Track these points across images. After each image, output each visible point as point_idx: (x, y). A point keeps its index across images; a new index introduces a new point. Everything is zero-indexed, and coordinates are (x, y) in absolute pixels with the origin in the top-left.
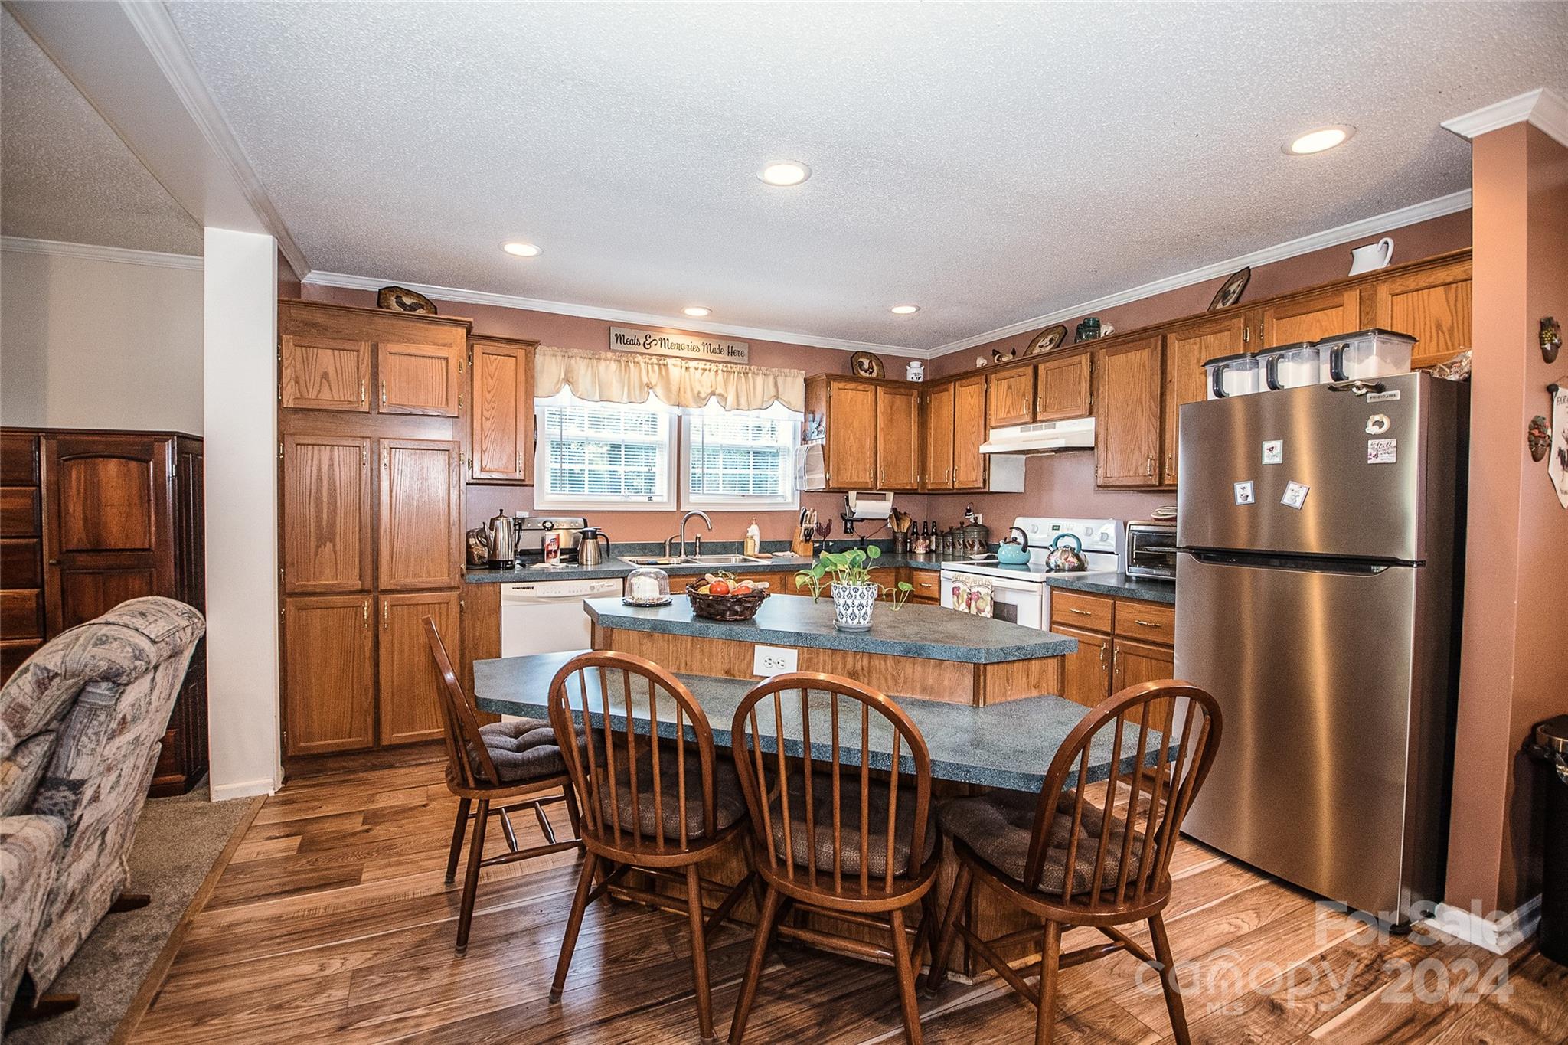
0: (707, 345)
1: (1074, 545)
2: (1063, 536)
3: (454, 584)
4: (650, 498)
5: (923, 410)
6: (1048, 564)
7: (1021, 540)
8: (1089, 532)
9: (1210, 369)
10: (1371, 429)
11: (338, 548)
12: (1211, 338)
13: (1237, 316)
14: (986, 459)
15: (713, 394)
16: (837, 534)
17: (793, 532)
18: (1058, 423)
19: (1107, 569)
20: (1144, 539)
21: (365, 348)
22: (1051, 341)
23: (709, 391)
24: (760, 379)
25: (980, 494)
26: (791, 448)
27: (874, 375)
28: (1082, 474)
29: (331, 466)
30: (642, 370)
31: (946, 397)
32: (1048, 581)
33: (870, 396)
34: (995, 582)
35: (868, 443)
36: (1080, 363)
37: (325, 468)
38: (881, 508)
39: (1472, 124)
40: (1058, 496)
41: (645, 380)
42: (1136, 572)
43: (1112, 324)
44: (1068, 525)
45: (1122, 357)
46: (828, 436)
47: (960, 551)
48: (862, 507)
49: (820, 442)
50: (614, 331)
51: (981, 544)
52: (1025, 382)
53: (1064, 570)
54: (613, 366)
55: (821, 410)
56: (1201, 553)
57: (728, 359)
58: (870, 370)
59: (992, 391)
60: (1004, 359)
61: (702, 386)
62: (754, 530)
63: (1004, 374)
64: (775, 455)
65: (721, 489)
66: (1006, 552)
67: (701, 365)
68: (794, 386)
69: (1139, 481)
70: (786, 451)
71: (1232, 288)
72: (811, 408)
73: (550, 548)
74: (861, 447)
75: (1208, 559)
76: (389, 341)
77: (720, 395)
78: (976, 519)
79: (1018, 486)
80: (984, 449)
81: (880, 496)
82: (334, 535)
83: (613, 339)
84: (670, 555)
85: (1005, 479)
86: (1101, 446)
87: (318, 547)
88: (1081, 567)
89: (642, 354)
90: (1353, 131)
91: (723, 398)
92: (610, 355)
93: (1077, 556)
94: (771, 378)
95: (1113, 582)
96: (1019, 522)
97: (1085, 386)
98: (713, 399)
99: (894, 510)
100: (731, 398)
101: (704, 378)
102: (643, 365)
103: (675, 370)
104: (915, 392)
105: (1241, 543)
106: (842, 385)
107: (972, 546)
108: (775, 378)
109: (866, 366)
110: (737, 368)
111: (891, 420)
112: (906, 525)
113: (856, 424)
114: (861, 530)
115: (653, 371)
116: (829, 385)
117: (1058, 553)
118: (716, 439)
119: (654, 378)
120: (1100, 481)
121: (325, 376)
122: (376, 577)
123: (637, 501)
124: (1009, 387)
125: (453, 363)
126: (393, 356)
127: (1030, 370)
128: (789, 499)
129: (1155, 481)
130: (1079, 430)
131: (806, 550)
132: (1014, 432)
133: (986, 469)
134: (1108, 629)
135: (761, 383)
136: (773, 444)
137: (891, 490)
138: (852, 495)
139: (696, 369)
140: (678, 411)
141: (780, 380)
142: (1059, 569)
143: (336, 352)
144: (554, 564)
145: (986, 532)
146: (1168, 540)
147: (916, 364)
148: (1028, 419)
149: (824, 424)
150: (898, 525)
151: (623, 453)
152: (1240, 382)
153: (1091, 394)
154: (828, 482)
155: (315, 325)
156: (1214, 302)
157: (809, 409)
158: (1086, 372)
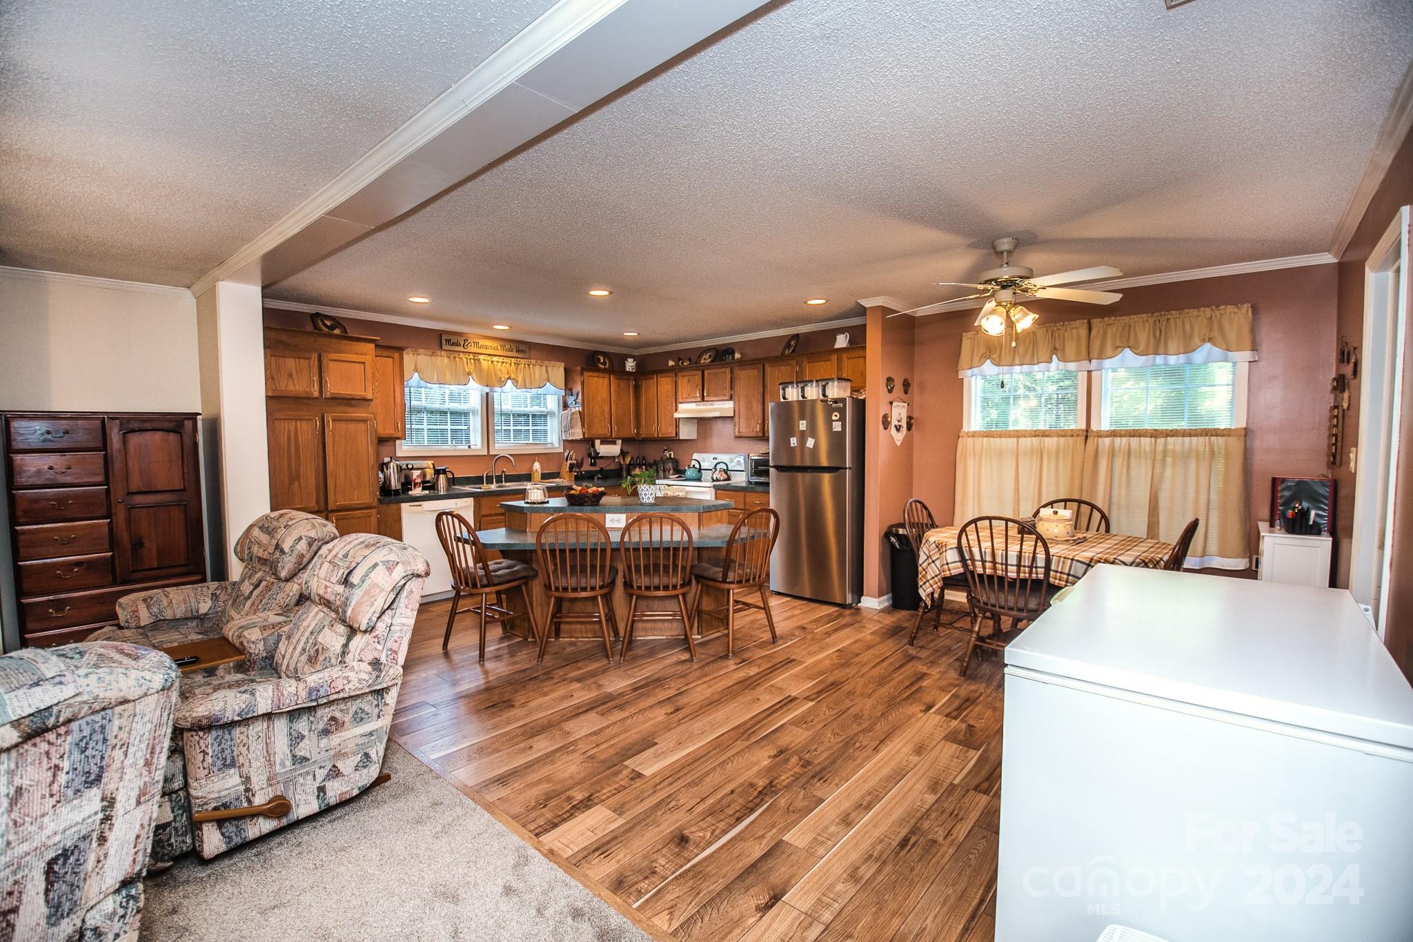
0: (503, 346)
1: (725, 468)
2: (719, 463)
3: (374, 504)
4: (469, 447)
5: (637, 389)
6: (712, 478)
7: (697, 466)
8: (732, 461)
9: (781, 387)
10: (834, 418)
11: (302, 484)
12: (783, 368)
13: (793, 359)
14: (677, 421)
15: (509, 378)
16: (586, 467)
17: (560, 466)
18: (715, 403)
19: (740, 479)
20: (757, 463)
21: (315, 357)
22: (710, 356)
23: (507, 376)
24: (537, 368)
25: (674, 441)
26: (556, 412)
27: (607, 366)
28: (727, 430)
29: (296, 433)
30: (465, 362)
31: (652, 382)
32: (714, 487)
33: (606, 381)
34: (687, 489)
35: (607, 409)
36: (725, 372)
37: (292, 435)
38: (615, 450)
39: (867, 303)
40: (715, 441)
41: (467, 370)
42: (755, 479)
43: (741, 354)
44: (722, 457)
45: (745, 371)
46: (583, 406)
47: (661, 474)
48: (603, 450)
49: (577, 409)
50: (443, 338)
51: (674, 470)
52: (698, 379)
53: (720, 481)
54: (446, 360)
55: (578, 388)
56: (779, 468)
57: (516, 355)
58: (604, 363)
59: (680, 382)
60: (685, 364)
61: (502, 373)
62: (537, 466)
63: (686, 373)
64: (545, 416)
65: (512, 439)
66: (689, 473)
67: (501, 359)
68: (558, 371)
69: (753, 434)
70: (552, 414)
71: (792, 343)
72: (569, 387)
73: (416, 481)
74: (603, 411)
75: (782, 471)
76: (330, 352)
77: (514, 379)
78: (670, 455)
79: (694, 436)
80: (676, 415)
81: (614, 443)
82: (299, 476)
83: (444, 342)
84: (487, 483)
85: (687, 432)
86: (737, 416)
87: (290, 484)
88: (729, 479)
89: (463, 352)
90: (828, 301)
91: (515, 382)
92: (443, 353)
93: (726, 473)
94: (544, 367)
95: (744, 485)
96: (695, 456)
97: (728, 385)
98: (509, 381)
99: (621, 450)
100: (520, 380)
101: (503, 365)
102: (465, 360)
103: (485, 362)
104: (632, 378)
105: (798, 464)
106: (590, 374)
107: (669, 471)
108: (546, 367)
109: (602, 361)
110: (523, 361)
111: (619, 396)
112: (628, 460)
113: (599, 398)
114: (601, 464)
115: (471, 364)
116: (582, 374)
117: (717, 472)
118: (507, 407)
119: (470, 368)
120: (737, 434)
121: (290, 375)
122: (326, 502)
123: (462, 449)
124: (689, 381)
125: (368, 365)
126: (332, 362)
127: (700, 373)
128: (556, 445)
129: (760, 434)
130: (726, 407)
131: (570, 477)
132: (692, 406)
133: (677, 426)
134: (743, 507)
135: (538, 371)
136: (545, 409)
137: (619, 439)
138: (597, 442)
139: (498, 362)
140: (487, 389)
141: (550, 369)
142: (717, 480)
143: (297, 360)
144: (417, 491)
145: (675, 462)
146: (766, 463)
147: (630, 360)
148: (699, 399)
149: (580, 397)
150: (624, 460)
151: (449, 417)
152: (792, 394)
153: (731, 389)
154: (584, 434)
155: (281, 342)
156: (784, 349)
157: (568, 389)
158: (728, 377)
